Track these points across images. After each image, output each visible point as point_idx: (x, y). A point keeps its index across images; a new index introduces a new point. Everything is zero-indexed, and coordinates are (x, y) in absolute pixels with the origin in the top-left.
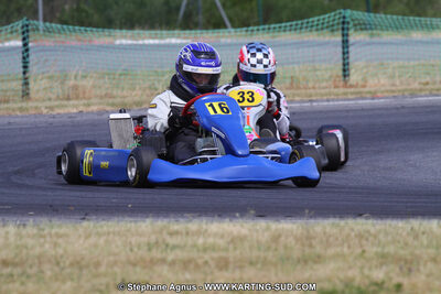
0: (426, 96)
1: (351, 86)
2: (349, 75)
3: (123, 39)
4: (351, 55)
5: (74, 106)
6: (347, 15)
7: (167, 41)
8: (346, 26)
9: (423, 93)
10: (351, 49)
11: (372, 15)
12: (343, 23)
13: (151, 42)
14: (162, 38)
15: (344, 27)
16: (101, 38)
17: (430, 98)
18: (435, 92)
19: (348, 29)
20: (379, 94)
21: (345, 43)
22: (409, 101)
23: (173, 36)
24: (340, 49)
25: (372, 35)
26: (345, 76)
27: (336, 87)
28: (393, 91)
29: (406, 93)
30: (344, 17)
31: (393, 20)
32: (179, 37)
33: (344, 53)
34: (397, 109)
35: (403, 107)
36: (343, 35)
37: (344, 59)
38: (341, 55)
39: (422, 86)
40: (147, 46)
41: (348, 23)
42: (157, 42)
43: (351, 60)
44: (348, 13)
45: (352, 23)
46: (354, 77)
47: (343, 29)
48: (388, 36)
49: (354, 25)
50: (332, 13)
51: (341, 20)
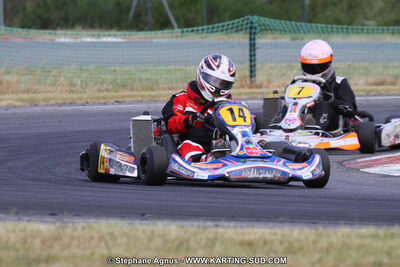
1: (256, 87)
2: (254, 75)
3: (63, 37)
4: (258, 57)
6: (254, 21)
7: (104, 39)
8: (253, 31)
10: (258, 51)
11: (272, 20)
12: (251, 28)
13: (88, 40)
14: (99, 37)
16: (42, 36)
19: (255, 33)
21: (253, 46)
23: (109, 35)
24: (247, 52)
26: (251, 76)
27: (242, 87)
30: (252, 23)
31: (296, 26)
32: (115, 36)
33: (251, 56)
36: (251, 39)
37: (251, 61)
38: (247, 58)
40: (86, 43)
41: (255, 28)
42: (94, 40)
43: (257, 62)
44: (255, 19)
45: (258, 29)
46: (260, 77)
47: (251, 33)
49: (261, 30)
50: (241, 19)
51: (249, 25)
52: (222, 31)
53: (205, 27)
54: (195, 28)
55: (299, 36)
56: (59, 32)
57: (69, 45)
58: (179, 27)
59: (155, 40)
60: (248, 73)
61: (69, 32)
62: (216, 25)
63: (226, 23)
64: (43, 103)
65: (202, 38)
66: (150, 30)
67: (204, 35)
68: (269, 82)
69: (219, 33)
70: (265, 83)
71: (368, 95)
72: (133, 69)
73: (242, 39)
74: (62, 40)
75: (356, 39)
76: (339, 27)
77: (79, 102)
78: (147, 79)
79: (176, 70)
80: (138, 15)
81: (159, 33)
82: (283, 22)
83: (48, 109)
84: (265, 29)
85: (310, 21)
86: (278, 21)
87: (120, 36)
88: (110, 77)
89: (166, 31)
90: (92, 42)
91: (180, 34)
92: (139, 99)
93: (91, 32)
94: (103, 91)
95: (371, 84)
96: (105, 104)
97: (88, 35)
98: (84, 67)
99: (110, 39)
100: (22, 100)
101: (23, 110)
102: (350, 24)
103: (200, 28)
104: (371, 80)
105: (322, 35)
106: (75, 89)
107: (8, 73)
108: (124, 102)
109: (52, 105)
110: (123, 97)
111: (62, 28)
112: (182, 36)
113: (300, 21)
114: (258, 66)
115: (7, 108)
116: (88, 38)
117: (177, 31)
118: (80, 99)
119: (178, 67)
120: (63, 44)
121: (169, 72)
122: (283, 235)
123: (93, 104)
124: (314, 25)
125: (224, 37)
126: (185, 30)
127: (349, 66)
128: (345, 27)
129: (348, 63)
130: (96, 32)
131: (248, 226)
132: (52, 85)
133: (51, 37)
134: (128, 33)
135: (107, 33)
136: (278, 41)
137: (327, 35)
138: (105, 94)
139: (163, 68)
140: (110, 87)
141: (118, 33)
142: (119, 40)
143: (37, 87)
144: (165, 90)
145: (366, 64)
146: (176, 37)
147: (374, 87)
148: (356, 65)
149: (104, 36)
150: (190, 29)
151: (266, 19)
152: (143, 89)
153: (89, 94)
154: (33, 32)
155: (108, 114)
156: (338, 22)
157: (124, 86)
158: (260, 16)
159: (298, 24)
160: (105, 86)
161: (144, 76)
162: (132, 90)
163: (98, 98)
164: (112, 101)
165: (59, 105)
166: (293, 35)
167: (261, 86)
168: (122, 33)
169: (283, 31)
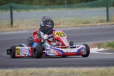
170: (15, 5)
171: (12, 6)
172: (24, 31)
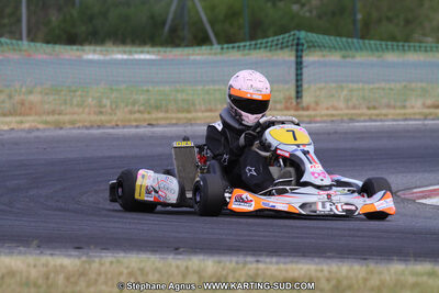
0: (365, 121)
1: (303, 109)
2: (301, 97)
3: (91, 54)
4: (305, 76)
5: (7, 123)
6: (301, 37)
7: (137, 56)
8: (300, 47)
9: (362, 118)
10: (305, 70)
11: (321, 36)
12: (298, 45)
13: (119, 56)
14: (130, 53)
15: (299, 49)
16: (69, 52)
17: (367, 124)
18: (374, 117)
19: (302, 51)
20: (318, 119)
21: (299, 65)
22: (345, 126)
23: (142, 52)
24: (293, 71)
25: (344, 57)
26: (297, 97)
27: (287, 108)
28: (333, 115)
29: (345, 118)
30: (298, 39)
31: (347, 42)
32: (148, 52)
33: (297, 75)
34: (329, 134)
35: (336, 133)
36: (297, 57)
37: (297, 81)
38: (293, 77)
39: (365, 111)
40: (116, 60)
41: (303, 45)
42: (125, 57)
43: (304, 82)
44: (302, 34)
45: (306, 45)
46: (307, 99)
47: (297, 51)
48: (361, 57)
49: (309, 47)
50: (287, 35)
51: (295, 42)
52: (266, 47)
53: (248, 43)
54: (236, 45)
55: (350, 53)
56: (87, 48)
57: (98, 62)
58: (219, 43)
59: (192, 58)
60: (293, 94)
61: (98, 48)
62: (259, 41)
63: (270, 39)
64: (69, 126)
65: (243, 55)
66: (187, 46)
67: (246, 52)
68: (317, 104)
69: (262, 50)
70: (313, 105)
71: (425, 119)
72: (167, 88)
73: (288, 56)
74: (90, 57)
75: (412, 57)
76: (395, 44)
77: (109, 125)
78: (183, 100)
79: (215, 90)
80: (173, 30)
81: (197, 49)
82: (332, 38)
83: (75, 132)
84: (313, 46)
85: (363, 38)
86: (327, 38)
87: (153, 53)
88: (142, 98)
89: (204, 48)
90: (123, 60)
91: (219, 50)
92: (174, 122)
93: (121, 48)
94: (135, 113)
95: (429, 107)
96: (137, 127)
97: (119, 52)
98: (114, 87)
99: (142, 56)
100: (46, 123)
101: (47, 133)
102: (407, 40)
103: (242, 44)
104: (429, 102)
105: (377, 54)
106: (103, 110)
107: (31, 92)
108: (157, 125)
109: (79, 128)
110: (156, 119)
111: (90, 43)
112: (221, 53)
113: (351, 37)
114: (305, 86)
115: (30, 130)
116: (119, 54)
117: (217, 47)
118: (110, 121)
119: (217, 87)
120: (91, 61)
121: (208, 92)
122: (330, 272)
123: (124, 127)
124: (366, 41)
125: (269, 54)
126: (225, 46)
127: (405, 87)
128: (401, 44)
129: (404, 84)
130: (128, 48)
131: (292, 262)
132: (78, 105)
133: (78, 53)
134: (162, 49)
135: (139, 49)
136: (327, 59)
137: (381, 53)
138: (137, 116)
139: (200, 88)
140: (142, 108)
141: (151, 49)
142: (153, 57)
143: (63, 108)
144: (203, 112)
145: (424, 85)
146: (216, 54)
147: (432, 110)
148: (413, 85)
149: (136, 52)
150: (231, 45)
151: (314, 35)
152: (179, 111)
153: (120, 115)
154: (58, 48)
155: (141, 138)
156: (393, 39)
157: (158, 108)
158: (307, 31)
159: (350, 40)
160: (136, 108)
161: (179, 96)
162: (167, 111)
163: (130, 121)
164: (145, 124)
165: (87, 128)
166: (343, 52)
167: (307, 109)
168: (155, 49)
169: (333, 48)
170: (313, 37)
171: (302, 41)
172: (316, 122)
